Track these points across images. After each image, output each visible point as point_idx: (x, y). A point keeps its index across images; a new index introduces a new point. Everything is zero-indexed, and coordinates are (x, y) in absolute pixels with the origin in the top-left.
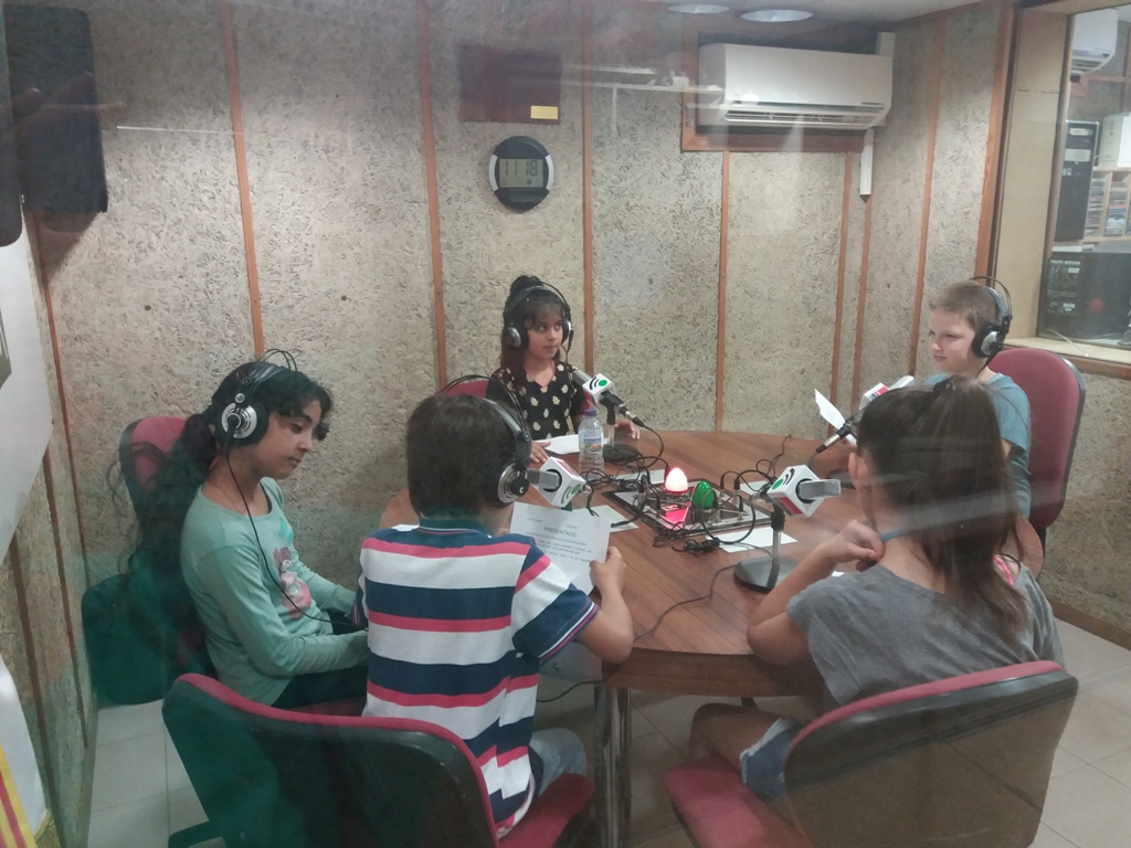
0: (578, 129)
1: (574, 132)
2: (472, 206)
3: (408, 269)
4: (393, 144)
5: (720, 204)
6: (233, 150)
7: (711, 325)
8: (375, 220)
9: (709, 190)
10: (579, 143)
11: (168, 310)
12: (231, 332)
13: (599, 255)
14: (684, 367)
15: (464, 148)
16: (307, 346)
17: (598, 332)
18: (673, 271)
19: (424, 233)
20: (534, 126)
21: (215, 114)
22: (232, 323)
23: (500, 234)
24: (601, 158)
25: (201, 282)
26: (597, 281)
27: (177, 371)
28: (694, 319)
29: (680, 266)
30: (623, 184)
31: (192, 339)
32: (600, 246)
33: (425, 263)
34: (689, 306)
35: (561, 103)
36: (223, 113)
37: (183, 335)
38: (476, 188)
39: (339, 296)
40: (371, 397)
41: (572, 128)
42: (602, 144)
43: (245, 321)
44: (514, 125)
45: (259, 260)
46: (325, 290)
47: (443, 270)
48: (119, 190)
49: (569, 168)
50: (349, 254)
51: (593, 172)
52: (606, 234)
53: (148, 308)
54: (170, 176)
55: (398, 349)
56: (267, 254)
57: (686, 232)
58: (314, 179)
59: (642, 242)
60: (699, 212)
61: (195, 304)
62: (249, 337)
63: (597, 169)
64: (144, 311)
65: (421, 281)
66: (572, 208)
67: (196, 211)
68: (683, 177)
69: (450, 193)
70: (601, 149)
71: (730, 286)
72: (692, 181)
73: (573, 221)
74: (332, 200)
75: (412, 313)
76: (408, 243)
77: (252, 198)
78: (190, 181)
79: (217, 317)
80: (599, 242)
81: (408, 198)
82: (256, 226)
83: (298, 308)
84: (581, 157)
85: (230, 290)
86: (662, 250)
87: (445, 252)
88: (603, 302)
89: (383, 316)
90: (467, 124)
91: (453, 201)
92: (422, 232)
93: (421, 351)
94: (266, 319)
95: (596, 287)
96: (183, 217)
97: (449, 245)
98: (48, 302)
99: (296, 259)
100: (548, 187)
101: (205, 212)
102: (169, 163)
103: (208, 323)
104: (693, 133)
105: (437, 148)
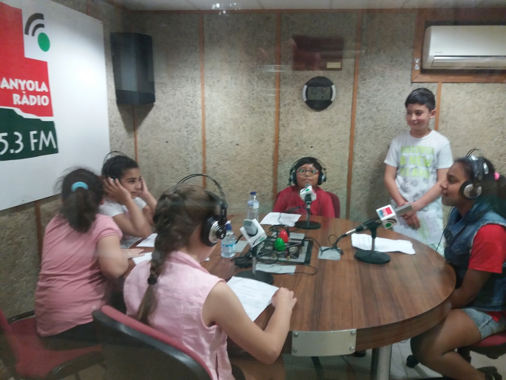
0: (352, 72)
1: (349, 73)
2: (296, 108)
3: (264, 134)
4: (262, 81)
6: (200, 84)
10: (352, 79)
11: (173, 143)
12: (195, 154)
13: (359, 132)
16: (222, 163)
17: (356, 170)
20: (329, 71)
21: (195, 70)
22: (195, 151)
23: (307, 121)
24: (363, 86)
25: (185, 134)
26: (357, 146)
30: (375, 98)
31: (181, 155)
32: (360, 128)
33: (272, 132)
35: (343, 60)
36: (198, 69)
37: (178, 153)
39: (236, 143)
42: (365, 80)
43: (200, 150)
44: (318, 71)
45: (207, 127)
46: (230, 140)
47: (280, 135)
49: (346, 91)
50: (241, 126)
51: (359, 93)
52: (363, 123)
53: (167, 142)
54: (178, 93)
55: (258, 168)
56: (210, 125)
58: (229, 96)
59: (384, 127)
61: (183, 142)
62: (201, 156)
63: (360, 91)
64: (166, 144)
65: (269, 140)
66: (346, 110)
67: (186, 107)
69: (287, 102)
70: (364, 82)
73: (346, 116)
74: (236, 104)
75: (265, 153)
76: (265, 123)
77: (206, 103)
78: (184, 96)
79: (190, 148)
80: (359, 126)
81: (267, 104)
82: (206, 114)
83: (219, 147)
84: (352, 86)
85: (195, 138)
87: (281, 128)
88: (359, 156)
89: (253, 153)
90: (296, 72)
91: (287, 106)
92: (272, 119)
93: (267, 170)
94: (208, 150)
95: (356, 148)
96: (181, 109)
97: (283, 125)
98: (135, 136)
99: (220, 128)
100: (332, 100)
101: (189, 107)
102: (178, 89)
103: (187, 150)
104: (418, 73)
105: (281, 83)
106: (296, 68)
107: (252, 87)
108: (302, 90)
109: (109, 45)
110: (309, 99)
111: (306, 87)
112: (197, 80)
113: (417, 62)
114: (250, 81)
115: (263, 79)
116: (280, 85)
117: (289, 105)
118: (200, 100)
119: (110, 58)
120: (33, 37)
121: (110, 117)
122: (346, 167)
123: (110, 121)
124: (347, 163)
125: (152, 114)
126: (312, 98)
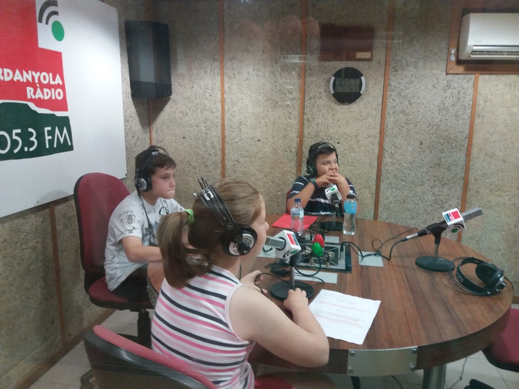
0: (383, 62)
1: (380, 64)
2: (321, 101)
3: (288, 129)
4: (286, 73)
5: (471, 103)
6: (220, 75)
7: (460, 171)
8: (275, 107)
9: (464, 96)
10: (383, 70)
11: (191, 139)
12: (213, 151)
13: (390, 127)
14: (440, 193)
15: (320, 74)
16: (242, 160)
17: (386, 167)
18: (436, 139)
19: (297, 113)
20: (358, 62)
21: (214, 61)
22: (214, 148)
23: (334, 115)
24: (395, 77)
25: (203, 129)
26: (387, 141)
27: (192, 164)
28: (449, 166)
29: (441, 136)
30: (407, 91)
31: (199, 152)
32: (391, 123)
33: (296, 127)
34: (446, 159)
35: (374, 50)
36: (217, 60)
37: (196, 150)
38: (324, 93)
39: (257, 140)
40: (267, 185)
41: (379, 62)
42: (397, 71)
43: (219, 146)
44: (347, 62)
45: (226, 122)
46: (251, 136)
47: (304, 131)
48: (177, 91)
49: (376, 83)
50: (263, 121)
51: (390, 85)
52: (395, 117)
53: (184, 138)
54: (195, 86)
55: (280, 165)
56: (230, 119)
57: (447, 118)
58: (251, 88)
59: (417, 122)
60: (457, 107)
61: (201, 138)
62: (220, 153)
63: (391, 82)
64: (183, 139)
65: (294, 135)
66: (376, 103)
67: (204, 100)
68: (447, 88)
69: (311, 95)
70: (395, 73)
71: (475, 151)
72: (452, 90)
73: (376, 109)
74: (257, 98)
75: (288, 150)
76: (289, 118)
77: (226, 96)
78: (203, 88)
79: (208, 144)
80: (390, 120)
81: (291, 97)
82: (226, 108)
83: (240, 143)
84: (383, 77)
85: (214, 133)
86: (430, 127)
87: (306, 122)
88: (390, 152)
89: (275, 150)
90: (322, 63)
91: (312, 99)
93: (290, 167)
94: (227, 147)
95: (386, 144)
96: (199, 103)
97: (308, 119)
98: (150, 132)
99: (241, 123)
100: (362, 92)
101: (208, 101)
102: (196, 81)
103: (205, 146)
104: (454, 64)
105: (306, 74)
106: (323, 59)
107: (275, 79)
108: (329, 81)
109: (124, 34)
110: (336, 91)
111: (333, 78)
112: (216, 72)
113: (453, 52)
114: (272, 73)
115: (287, 71)
116: (305, 77)
117: (314, 98)
118: (220, 92)
119: (125, 48)
120: (46, 25)
121: (125, 111)
122: (376, 164)
123: (125, 116)
124: (376, 160)
125: (168, 109)
126: (340, 90)
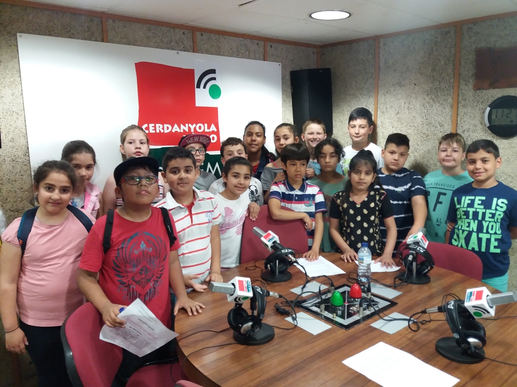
2: (476, 135)
4: (438, 105)
8: (425, 140)
15: (475, 104)
36: (372, 96)
38: (480, 125)
44: (507, 89)
48: (339, 127)
81: (442, 130)
90: (478, 92)
91: (465, 132)
105: (460, 105)
106: (478, 87)
107: (426, 111)
108: (484, 112)
110: (493, 124)
111: (488, 109)
114: (423, 105)
115: (439, 102)
116: (458, 108)
117: (468, 131)
120: (204, 89)
126: (497, 122)
